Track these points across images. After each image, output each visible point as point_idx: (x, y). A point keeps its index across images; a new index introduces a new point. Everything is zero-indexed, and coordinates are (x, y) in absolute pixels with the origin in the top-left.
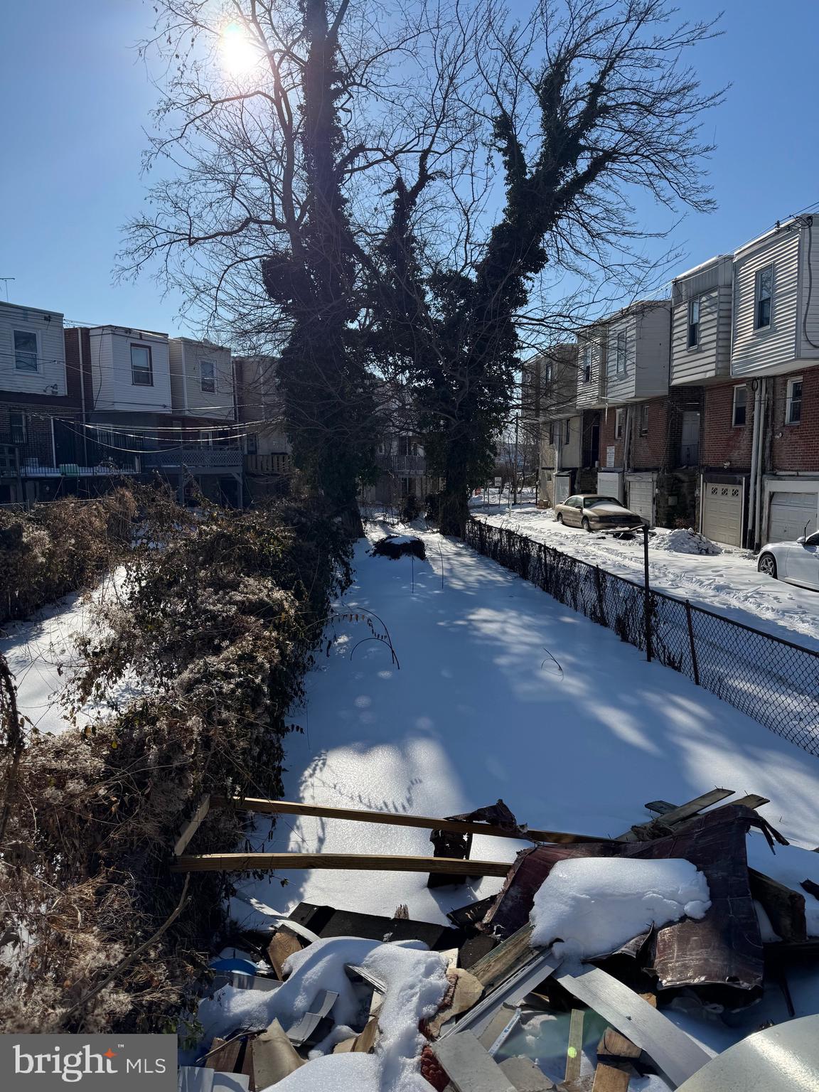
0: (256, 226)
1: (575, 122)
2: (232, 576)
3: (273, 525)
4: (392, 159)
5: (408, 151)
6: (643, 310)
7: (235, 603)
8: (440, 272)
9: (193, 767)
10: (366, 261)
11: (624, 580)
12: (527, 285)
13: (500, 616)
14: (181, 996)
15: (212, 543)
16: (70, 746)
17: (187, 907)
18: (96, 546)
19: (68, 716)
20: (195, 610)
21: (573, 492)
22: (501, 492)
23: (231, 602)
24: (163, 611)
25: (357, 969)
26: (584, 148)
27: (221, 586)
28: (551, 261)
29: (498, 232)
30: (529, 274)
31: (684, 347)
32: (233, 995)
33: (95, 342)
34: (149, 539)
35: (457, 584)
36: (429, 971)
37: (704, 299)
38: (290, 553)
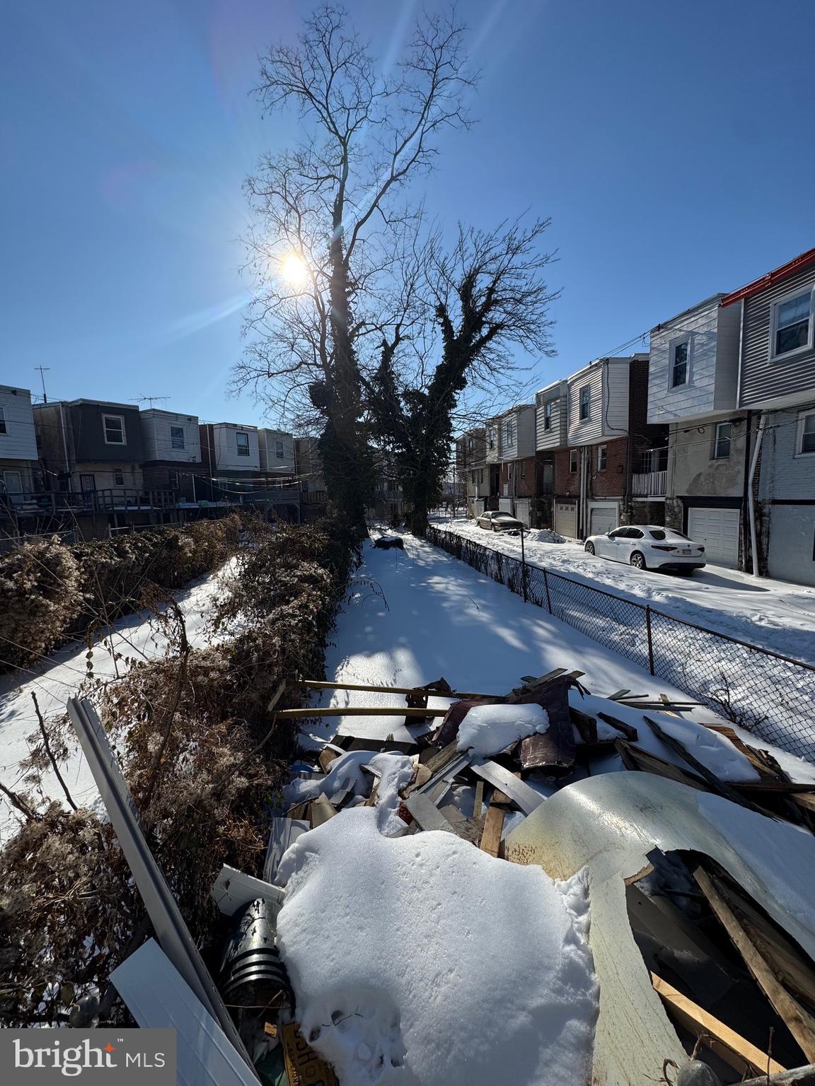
0: (306, 366)
1: (480, 308)
2: (295, 561)
3: (317, 532)
4: (380, 329)
5: (389, 324)
6: (520, 410)
7: (297, 576)
8: (408, 390)
9: (277, 664)
10: (367, 384)
11: (512, 558)
12: (456, 397)
13: (445, 580)
14: (273, 782)
15: (283, 543)
16: (210, 655)
17: (275, 731)
18: (219, 546)
19: (207, 640)
20: (275, 581)
21: (486, 510)
22: (446, 510)
23: (295, 576)
24: (258, 581)
25: (366, 767)
26: (485, 323)
27: (289, 567)
28: (469, 384)
29: (439, 368)
30: (457, 391)
31: (543, 430)
32: (301, 783)
33: (216, 432)
34: (249, 542)
35: (421, 563)
36: (404, 766)
37: (553, 403)
38: (327, 548)
